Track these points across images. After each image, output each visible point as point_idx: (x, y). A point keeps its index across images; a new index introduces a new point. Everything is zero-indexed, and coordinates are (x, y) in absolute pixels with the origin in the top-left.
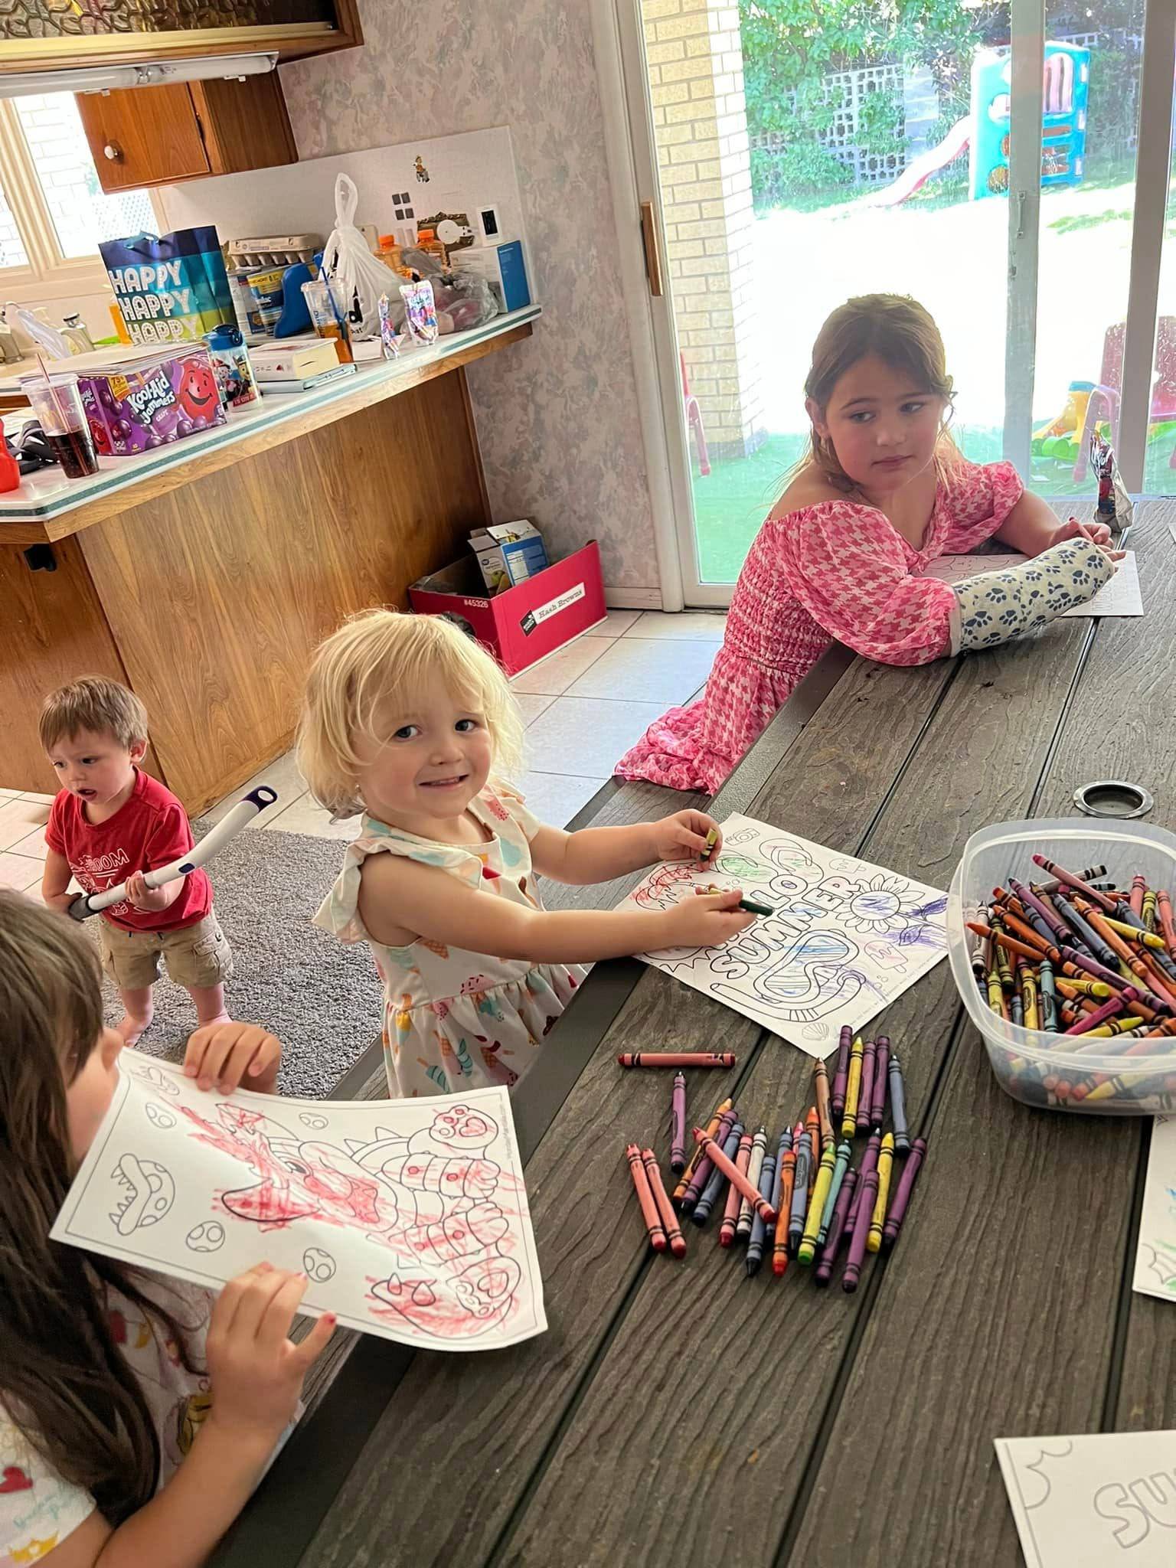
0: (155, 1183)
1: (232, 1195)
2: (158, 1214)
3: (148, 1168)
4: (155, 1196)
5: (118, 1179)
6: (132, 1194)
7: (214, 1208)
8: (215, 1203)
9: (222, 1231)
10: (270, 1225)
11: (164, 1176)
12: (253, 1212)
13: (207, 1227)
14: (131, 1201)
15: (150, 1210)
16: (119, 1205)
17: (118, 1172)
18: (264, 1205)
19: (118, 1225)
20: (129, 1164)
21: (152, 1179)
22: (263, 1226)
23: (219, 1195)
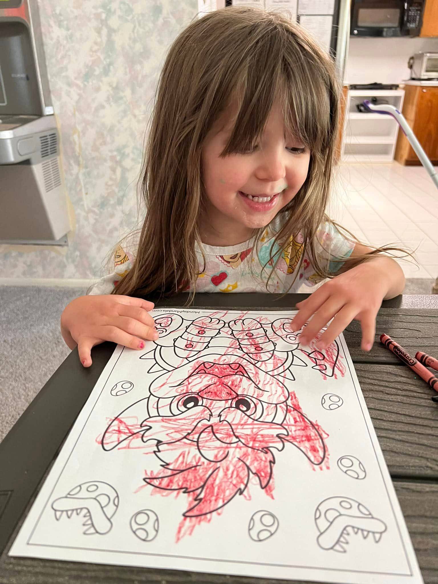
0: (331, 515)
1: (312, 459)
2: (355, 505)
3: (323, 524)
4: (343, 511)
5: (344, 545)
6: (349, 529)
7: (328, 468)
8: (324, 468)
9: (341, 459)
10: (321, 432)
11: (323, 509)
12: (318, 444)
13: (345, 469)
14: (357, 530)
15: (355, 512)
16: (365, 538)
17: (337, 547)
18: (309, 439)
19: (381, 533)
20: (328, 540)
21: (330, 517)
22: (324, 436)
23: (317, 467)
